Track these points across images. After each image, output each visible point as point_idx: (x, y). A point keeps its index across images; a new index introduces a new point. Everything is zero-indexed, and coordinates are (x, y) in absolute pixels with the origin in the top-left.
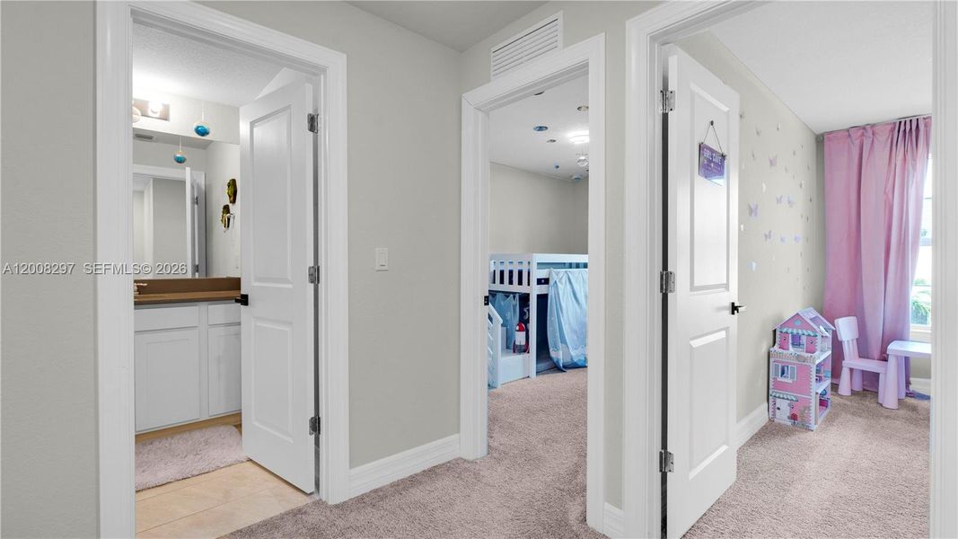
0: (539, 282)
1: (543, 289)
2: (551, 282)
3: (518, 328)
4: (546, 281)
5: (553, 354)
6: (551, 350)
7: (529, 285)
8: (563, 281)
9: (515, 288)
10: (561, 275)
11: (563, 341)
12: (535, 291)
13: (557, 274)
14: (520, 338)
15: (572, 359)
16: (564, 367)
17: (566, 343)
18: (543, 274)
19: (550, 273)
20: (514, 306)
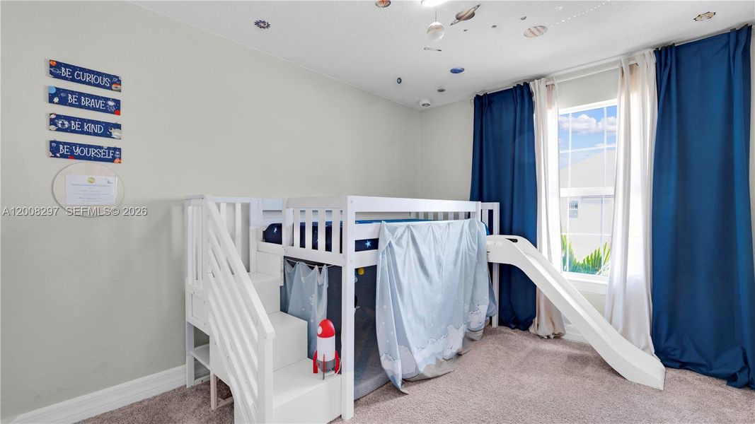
0: (360, 246)
1: (366, 259)
2: (382, 245)
3: (320, 330)
4: (374, 244)
5: (385, 364)
6: (382, 359)
7: (341, 252)
8: (404, 242)
9: (321, 255)
10: (399, 232)
11: (403, 341)
12: (352, 262)
13: (393, 231)
14: (325, 348)
15: (417, 369)
16: (405, 381)
17: (407, 345)
18: (367, 232)
19: (380, 229)
20: (320, 287)
